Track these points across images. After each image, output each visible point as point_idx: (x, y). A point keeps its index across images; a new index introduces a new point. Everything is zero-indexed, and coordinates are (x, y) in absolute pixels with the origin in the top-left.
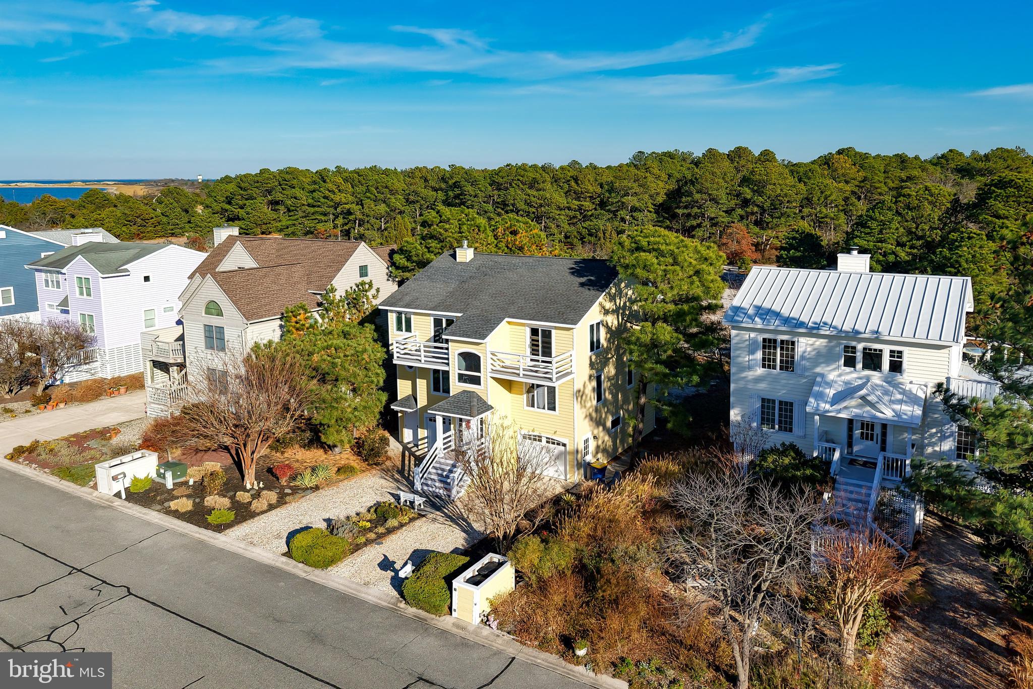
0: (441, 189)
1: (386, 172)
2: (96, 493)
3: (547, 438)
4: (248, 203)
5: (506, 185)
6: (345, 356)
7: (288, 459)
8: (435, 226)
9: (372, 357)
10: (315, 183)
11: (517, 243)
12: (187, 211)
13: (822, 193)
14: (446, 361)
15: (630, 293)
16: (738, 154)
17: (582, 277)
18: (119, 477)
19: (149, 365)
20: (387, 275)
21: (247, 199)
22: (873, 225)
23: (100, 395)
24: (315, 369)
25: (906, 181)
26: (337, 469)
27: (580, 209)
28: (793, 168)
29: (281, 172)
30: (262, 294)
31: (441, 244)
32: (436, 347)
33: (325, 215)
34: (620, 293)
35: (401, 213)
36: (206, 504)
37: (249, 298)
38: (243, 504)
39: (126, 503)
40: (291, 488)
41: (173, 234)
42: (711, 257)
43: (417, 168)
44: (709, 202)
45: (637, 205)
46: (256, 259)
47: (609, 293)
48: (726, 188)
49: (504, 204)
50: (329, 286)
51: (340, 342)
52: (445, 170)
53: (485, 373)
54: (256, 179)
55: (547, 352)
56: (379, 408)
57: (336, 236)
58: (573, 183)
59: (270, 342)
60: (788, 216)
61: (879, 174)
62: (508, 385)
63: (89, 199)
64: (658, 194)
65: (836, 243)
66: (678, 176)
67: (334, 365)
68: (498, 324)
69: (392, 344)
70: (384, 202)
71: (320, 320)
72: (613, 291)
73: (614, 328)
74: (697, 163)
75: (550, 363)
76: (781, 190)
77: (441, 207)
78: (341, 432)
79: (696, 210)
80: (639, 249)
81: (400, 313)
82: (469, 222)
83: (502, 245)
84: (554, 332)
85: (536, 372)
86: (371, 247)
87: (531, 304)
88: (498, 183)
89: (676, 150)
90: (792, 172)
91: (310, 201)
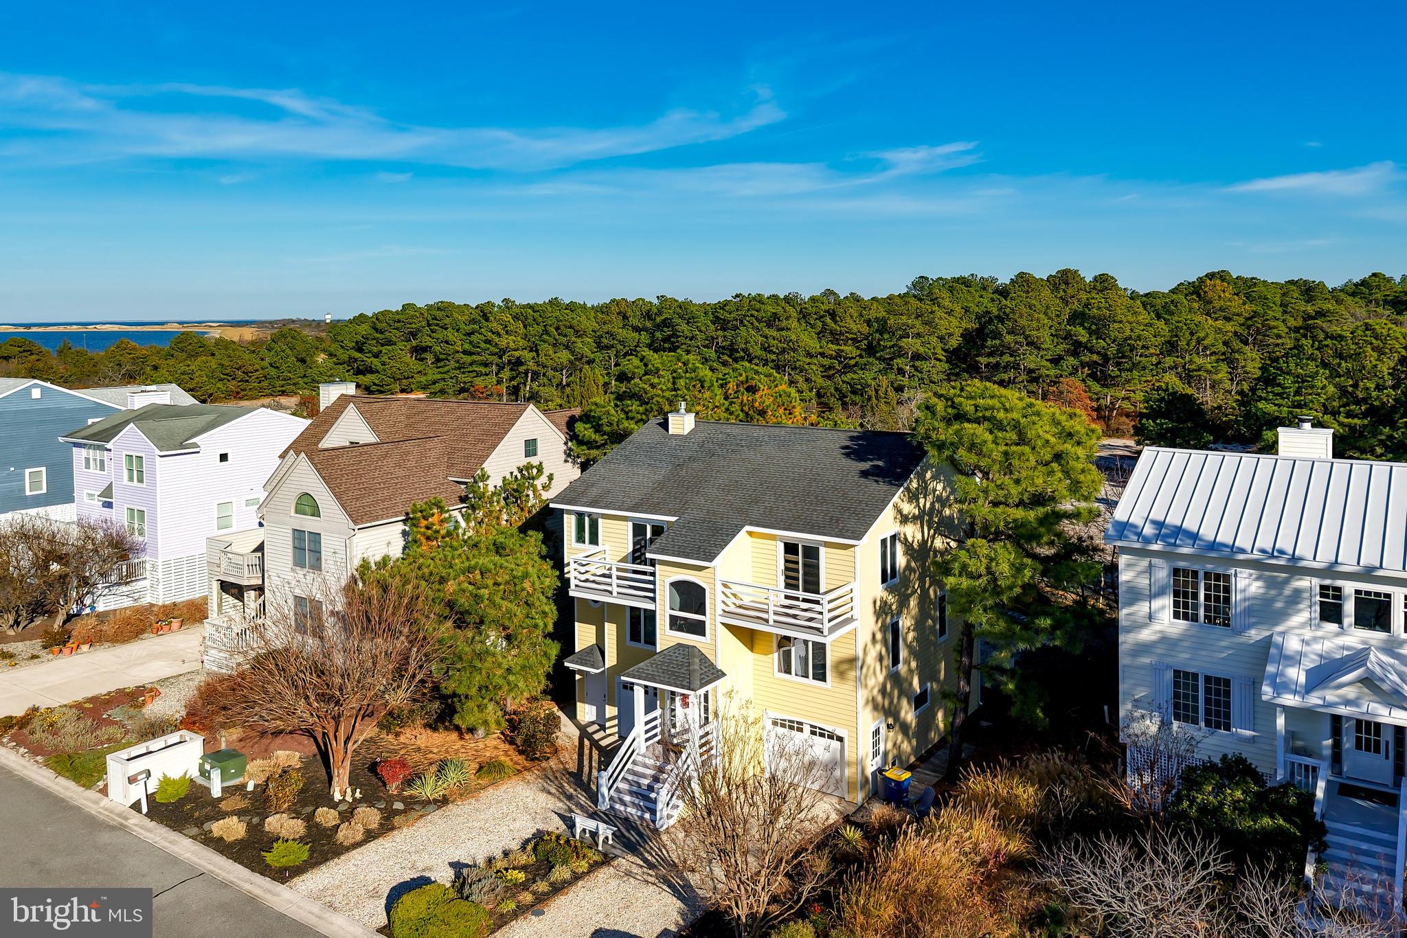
0: (645, 329)
1: (572, 307)
2: (105, 802)
3: (812, 726)
4: (384, 349)
5: (735, 323)
6: (496, 584)
7: (405, 746)
8: (637, 380)
9: (537, 585)
10: (473, 321)
11: (757, 404)
12: (303, 361)
13: (1192, 334)
14: (651, 595)
15: (940, 487)
16: (1065, 279)
17: (865, 460)
18: (139, 778)
19: (216, 586)
20: (565, 453)
21: (383, 345)
22: (1288, 381)
23: (143, 631)
24: (450, 605)
25: (1314, 318)
26: (477, 766)
27: (838, 356)
28: (1148, 300)
29: (430, 307)
30: (379, 484)
31: (644, 407)
32: (635, 572)
33: (486, 365)
34: (924, 489)
35: (590, 362)
36: (267, 828)
37: (359, 490)
38: (326, 829)
39: (147, 821)
40: (404, 800)
41: (283, 392)
42: (1078, 432)
43: (613, 301)
44: (1025, 348)
45: (922, 350)
46: (375, 429)
47: (908, 489)
48: (1050, 328)
49: (732, 350)
50: (479, 472)
51: (486, 560)
52: (650, 303)
53: (713, 616)
54: (397, 317)
55: (812, 584)
56: (548, 666)
57: (500, 396)
58: (828, 320)
59: (385, 560)
60: (1144, 368)
61: (1275, 308)
62: (748, 638)
63: (180, 345)
64: (951, 335)
65: (1216, 408)
66: (980, 310)
67: (477, 598)
68: (734, 536)
69: (568, 564)
70: (567, 347)
71: (463, 524)
72: (915, 485)
73: (915, 545)
74: (1003, 292)
75: (817, 602)
76: (1132, 330)
77: (647, 352)
78: (486, 708)
79: (1007, 358)
80: (960, 417)
81: (580, 516)
82: (688, 375)
83: (736, 408)
84: (822, 550)
85: (795, 616)
86: (545, 412)
87: (785, 504)
88: (724, 320)
89: (972, 275)
90: (1144, 305)
91: (467, 346)
